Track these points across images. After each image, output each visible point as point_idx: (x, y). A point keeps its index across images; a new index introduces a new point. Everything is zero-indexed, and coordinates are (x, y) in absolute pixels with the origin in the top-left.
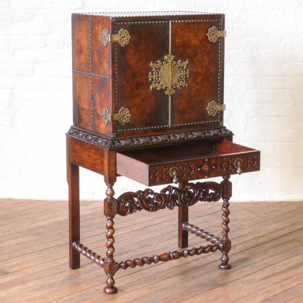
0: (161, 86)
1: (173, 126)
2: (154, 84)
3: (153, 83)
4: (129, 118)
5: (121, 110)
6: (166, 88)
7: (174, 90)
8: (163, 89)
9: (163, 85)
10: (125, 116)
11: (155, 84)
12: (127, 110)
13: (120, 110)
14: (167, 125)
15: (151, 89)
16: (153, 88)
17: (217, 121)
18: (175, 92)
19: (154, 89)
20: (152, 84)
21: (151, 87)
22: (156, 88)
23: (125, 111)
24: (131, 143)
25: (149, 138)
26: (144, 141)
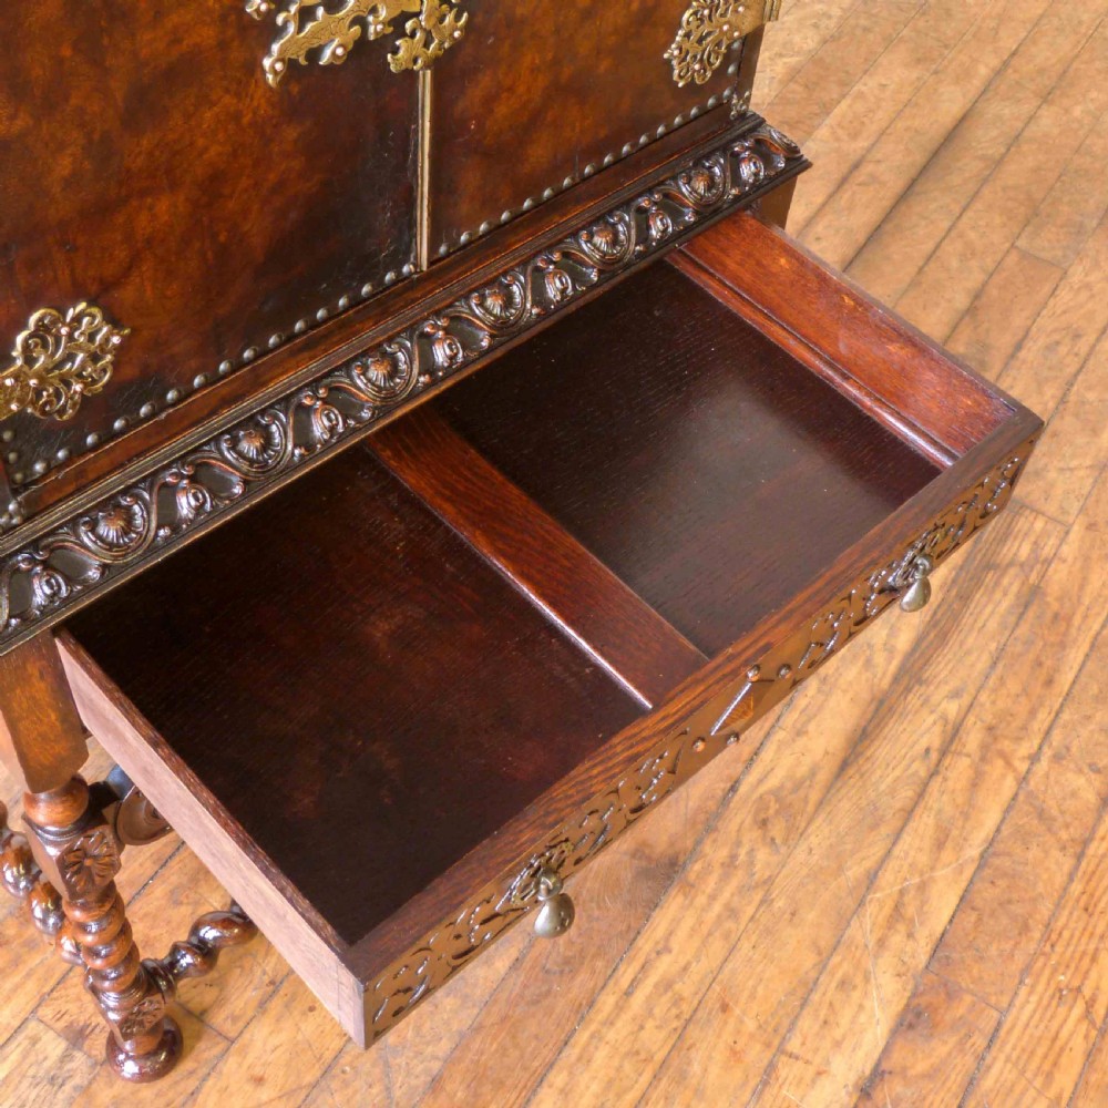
0: (355, 22)
1: (443, 249)
2: (292, 28)
3: (286, 22)
4: (109, 357)
5: (31, 336)
6: (398, 23)
7: (458, 18)
8: (372, 38)
9: (374, 10)
10: (70, 357)
11: (300, 29)
12: (78, 319)
13: (20, 339)
14: (406, 261)
15: (270, 77)
16: (291, 65)
17: (719, 99)
18: (467, 28)
19: (302, 70)
20: (278, 32)
21: (267, 63)
22: (313, 54)
23: (64, 331)
24: (154, 525)
25: (282, 415)
26: (251, 466)
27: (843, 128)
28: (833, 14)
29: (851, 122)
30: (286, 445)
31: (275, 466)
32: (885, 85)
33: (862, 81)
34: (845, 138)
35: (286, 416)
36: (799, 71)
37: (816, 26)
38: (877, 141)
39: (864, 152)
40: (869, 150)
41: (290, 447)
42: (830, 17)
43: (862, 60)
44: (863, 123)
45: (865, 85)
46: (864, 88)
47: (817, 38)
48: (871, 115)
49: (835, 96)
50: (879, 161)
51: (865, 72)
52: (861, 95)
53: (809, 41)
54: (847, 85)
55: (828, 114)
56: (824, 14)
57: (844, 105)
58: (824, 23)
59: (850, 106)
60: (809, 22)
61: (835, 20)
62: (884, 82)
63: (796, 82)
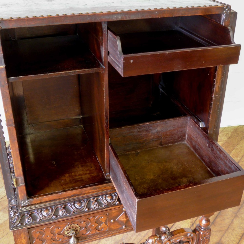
24: (53, 214)
25: (85, 201)
26: (76, 209)
27: (234, 155)
28: (229, 133)
29: (236, 154)
30: (84, 207)
31: (81, 211)
32: (242, 147)
33: (237, 146)
34: (235, 157)
35: (86, 201)
36: (224, 145)
37: (226, 136)
38: (242, 158)
39: (239, 160)
40: (240, 159)
41: (85, 208)
42: (229, 134)
43: (236, 142)
44: (238, 154)
45: (238, 147)
46: (237, 147)
47: (227, 138)
48: (240, 152)
49: (232, 149)
50: (243, 162)
51: (238, 144)
52: (237, 149)
53: (225, 139)
54: (234, 147)
55: (231, 153)
56: (227, 133)
57: (234, 151)
58: (228, 135)
59: (235, 151)
60: (225, 135)
61: (230, 135)
62: (242, 146)
63: (224, 147)
